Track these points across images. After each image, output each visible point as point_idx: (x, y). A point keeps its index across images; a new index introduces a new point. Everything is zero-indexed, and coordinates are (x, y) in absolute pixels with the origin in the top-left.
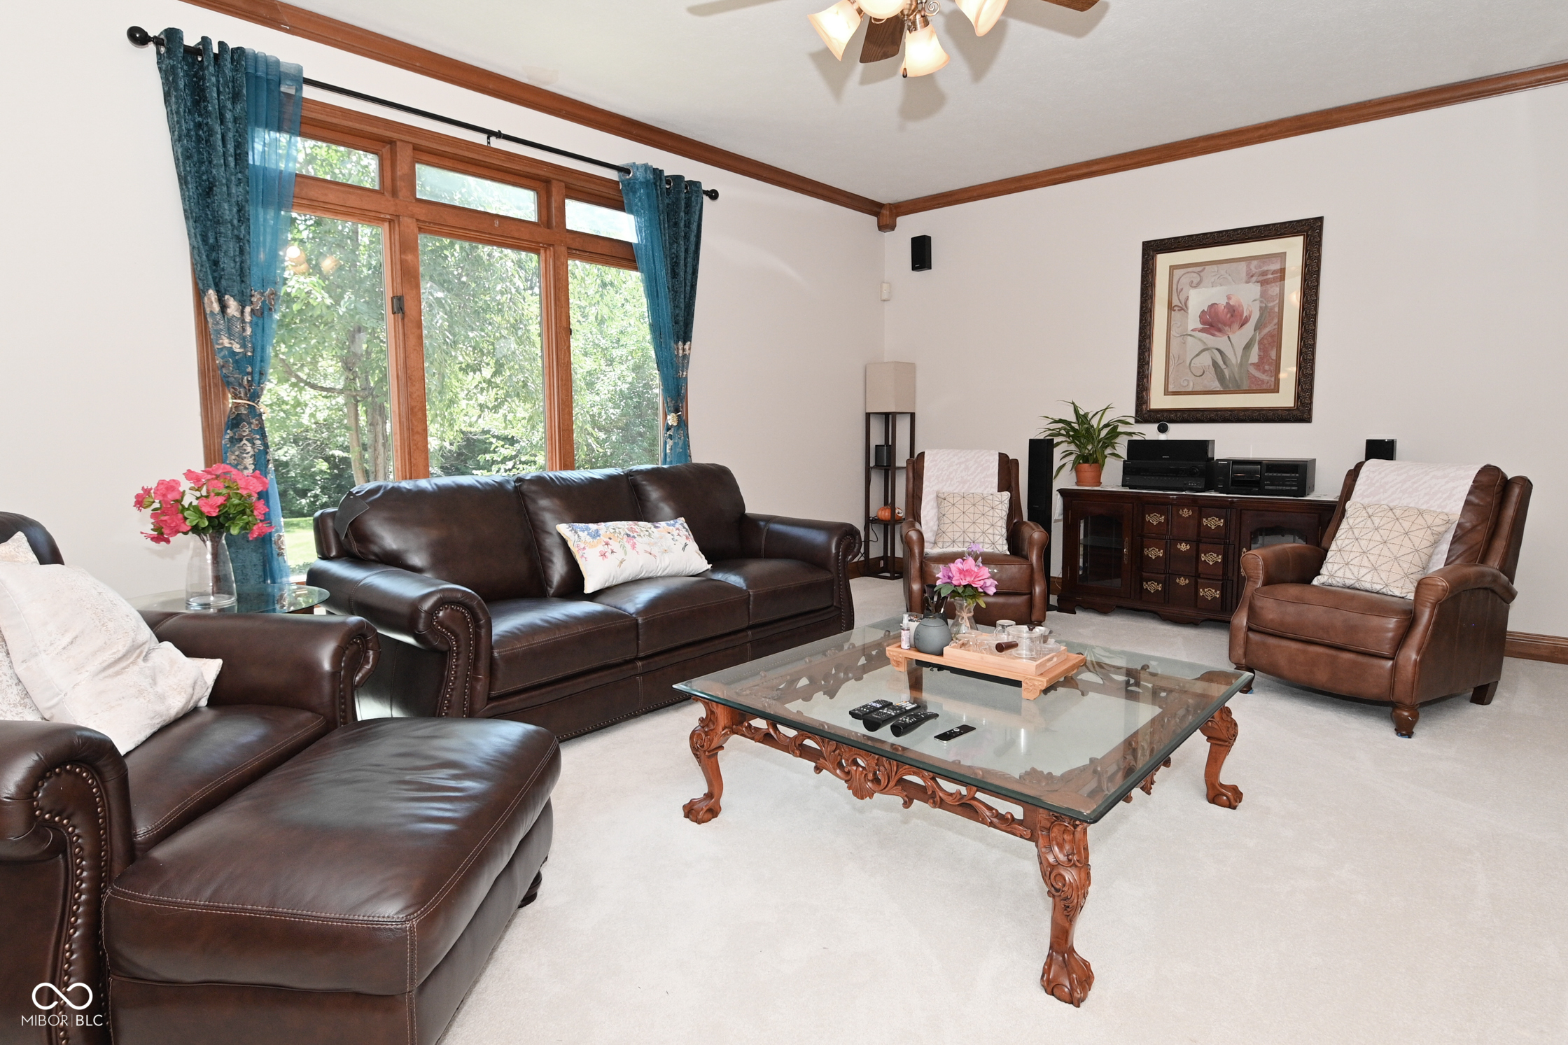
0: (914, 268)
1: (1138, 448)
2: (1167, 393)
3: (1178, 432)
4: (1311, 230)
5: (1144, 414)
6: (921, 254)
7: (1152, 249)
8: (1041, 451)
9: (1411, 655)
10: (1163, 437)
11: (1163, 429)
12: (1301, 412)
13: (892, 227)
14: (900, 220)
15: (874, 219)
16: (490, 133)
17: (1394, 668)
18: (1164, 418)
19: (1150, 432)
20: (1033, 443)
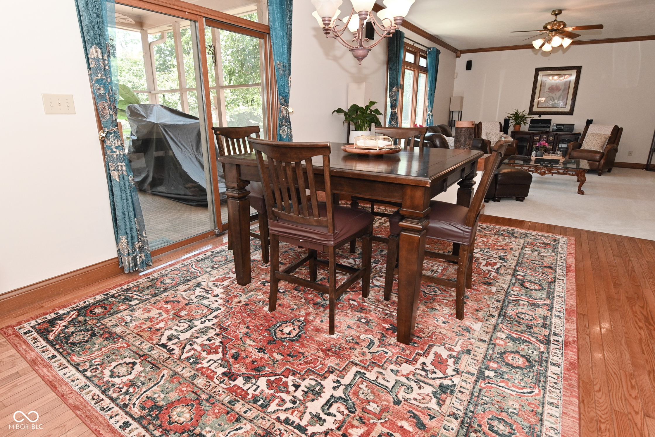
0: (467, 70)
1: (533, 121)
2: (538, 107)
3: (544, 117)
4: (579, 69)
5: (531, 112)
6: (469, 66)
7: (538, 70)
8: (507, 121)
9: (602, 161)
10: (539, 118)
11: (540, 117)
12: (571, 113)
13: (459, 57)
14: (462, 55)
15: (455, 54)
16: (416, 42)
17: (599, 164)
18: (540, 114)
19: (536, 117)
20: (505, 119)
